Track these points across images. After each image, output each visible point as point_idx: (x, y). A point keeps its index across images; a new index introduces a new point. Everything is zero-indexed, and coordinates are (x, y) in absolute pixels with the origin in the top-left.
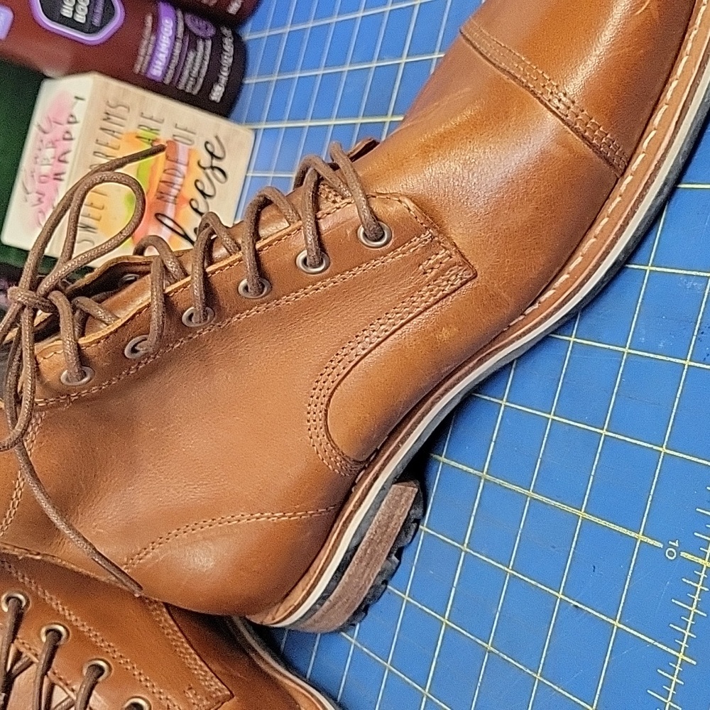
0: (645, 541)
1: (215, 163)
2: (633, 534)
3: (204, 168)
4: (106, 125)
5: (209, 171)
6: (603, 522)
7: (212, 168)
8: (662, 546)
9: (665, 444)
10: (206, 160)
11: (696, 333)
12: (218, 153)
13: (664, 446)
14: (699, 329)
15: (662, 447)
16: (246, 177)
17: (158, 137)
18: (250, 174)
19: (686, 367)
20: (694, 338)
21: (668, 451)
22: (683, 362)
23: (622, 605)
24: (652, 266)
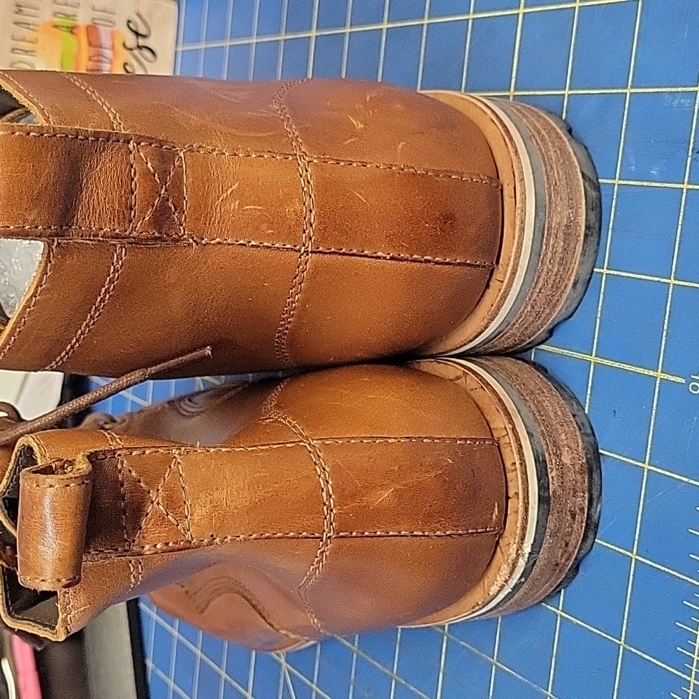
0: (665, 378)
1: (141, 42)
2: (651, 373)
3: (131, 49)
4: (19, 18)
5: (136, 52)
6: (616, 365)
7: (139, 47)
8: (684, 381)
9: (673, 275)
10: (131, 40)
11: (690, 154)
12: (142, 30)
13: (672, 278)
14: (693, 149)
15: (670, 279)
16: (176, 53)
17: (77, 23)
18: (180, 49)
19: (685, 191)
20: (689, 159)
21: (677, 282)
22: (681, 186)
23: (649, 446)
24: (632, 87)
